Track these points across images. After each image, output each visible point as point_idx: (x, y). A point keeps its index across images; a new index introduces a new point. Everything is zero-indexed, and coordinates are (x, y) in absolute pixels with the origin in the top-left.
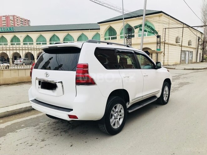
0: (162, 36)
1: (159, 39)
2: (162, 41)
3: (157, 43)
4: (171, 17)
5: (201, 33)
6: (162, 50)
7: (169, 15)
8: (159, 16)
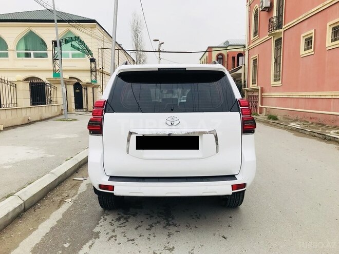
0: (97, 60)
1: (93, 65)
2: (97, 68)
3: (92, 72)
4: (105, 31)
5: (133, 60)
6: (99, 82)
7: (103, 29)
8: (91, 27)
